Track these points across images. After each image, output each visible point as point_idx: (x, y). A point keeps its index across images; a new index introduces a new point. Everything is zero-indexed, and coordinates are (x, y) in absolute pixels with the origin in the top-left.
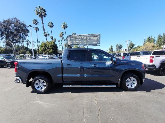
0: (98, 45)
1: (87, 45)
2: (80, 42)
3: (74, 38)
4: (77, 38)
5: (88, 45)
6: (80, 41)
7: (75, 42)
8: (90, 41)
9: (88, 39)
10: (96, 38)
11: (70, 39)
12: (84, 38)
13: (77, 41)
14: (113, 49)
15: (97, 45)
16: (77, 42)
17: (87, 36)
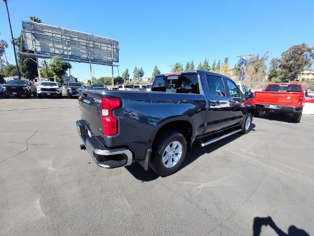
0: (114, 63)
1: (89, 60)
2: (70, 49)
3: (47, 34)
4: (57, 36)
5: (92, 61)
6: (68, 46)
7: (51, 45)
8: (97, 52)
9: (92, 46)
10: (110, 49)
11: (33, 34)
12: (80, 40)
13: (58, 43)
14: (128, 76)
15: (112, 63)
16: (61, 47)
17: (89, 38)
